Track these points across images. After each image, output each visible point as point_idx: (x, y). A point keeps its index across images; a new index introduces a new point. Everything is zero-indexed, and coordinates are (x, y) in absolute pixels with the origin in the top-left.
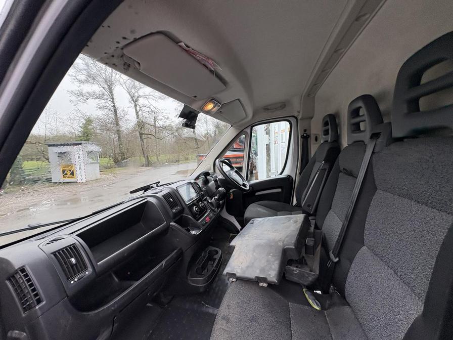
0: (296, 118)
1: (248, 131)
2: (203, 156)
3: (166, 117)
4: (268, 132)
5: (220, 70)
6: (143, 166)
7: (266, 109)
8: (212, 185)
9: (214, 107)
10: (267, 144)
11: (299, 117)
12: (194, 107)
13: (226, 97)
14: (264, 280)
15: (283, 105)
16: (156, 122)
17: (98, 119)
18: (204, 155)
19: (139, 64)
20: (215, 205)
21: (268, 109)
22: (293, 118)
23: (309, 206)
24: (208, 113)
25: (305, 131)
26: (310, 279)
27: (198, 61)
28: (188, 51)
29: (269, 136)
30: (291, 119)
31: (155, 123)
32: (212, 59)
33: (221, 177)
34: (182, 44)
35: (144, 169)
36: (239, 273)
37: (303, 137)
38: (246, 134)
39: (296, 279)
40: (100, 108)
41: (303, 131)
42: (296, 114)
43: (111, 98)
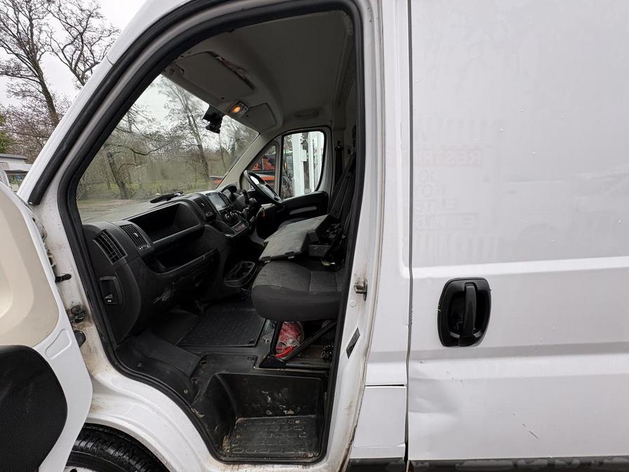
0: (330, 128)
1: (279, 140)
2: (219, 179)
3: (150, 118)
4: (305, 146)
5: (248, 77)
6: (116, 198)
7: (298, 115)
8: (242, 198)
9: (241, 110)
10: (304, 162)
11: (332, 127)
12: (221, 108)
13: (253, 100)
14: (291, 253)
15: (316, 113)
16: (133, 126)
17: (16, 114)
18: (221, 177)
19: (183, 70)
20: (246, 216)
21: (299, 116)
22: (328, 129)
23: (336, 212)
24: (234, 116)
25: (339, 142)
26: (326, 251)
27: (230, 69)
28: (224, 63)
29: (307, 152)
30: (324, 129)
31: (130, 128)
32: (242, 69)
33: (251, 189)
34: (220, 58)
35: (119, 202)
36: (272, 255)
37: (336, 149)
38: (276, 144)
39: (316, 254)
40: (17, 94)
41: (337, 143)
42: (329, 124)
43: (36, 76)
